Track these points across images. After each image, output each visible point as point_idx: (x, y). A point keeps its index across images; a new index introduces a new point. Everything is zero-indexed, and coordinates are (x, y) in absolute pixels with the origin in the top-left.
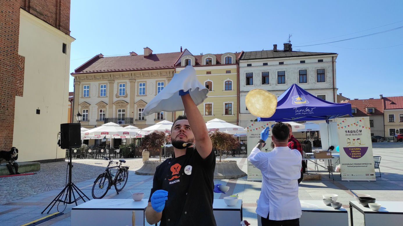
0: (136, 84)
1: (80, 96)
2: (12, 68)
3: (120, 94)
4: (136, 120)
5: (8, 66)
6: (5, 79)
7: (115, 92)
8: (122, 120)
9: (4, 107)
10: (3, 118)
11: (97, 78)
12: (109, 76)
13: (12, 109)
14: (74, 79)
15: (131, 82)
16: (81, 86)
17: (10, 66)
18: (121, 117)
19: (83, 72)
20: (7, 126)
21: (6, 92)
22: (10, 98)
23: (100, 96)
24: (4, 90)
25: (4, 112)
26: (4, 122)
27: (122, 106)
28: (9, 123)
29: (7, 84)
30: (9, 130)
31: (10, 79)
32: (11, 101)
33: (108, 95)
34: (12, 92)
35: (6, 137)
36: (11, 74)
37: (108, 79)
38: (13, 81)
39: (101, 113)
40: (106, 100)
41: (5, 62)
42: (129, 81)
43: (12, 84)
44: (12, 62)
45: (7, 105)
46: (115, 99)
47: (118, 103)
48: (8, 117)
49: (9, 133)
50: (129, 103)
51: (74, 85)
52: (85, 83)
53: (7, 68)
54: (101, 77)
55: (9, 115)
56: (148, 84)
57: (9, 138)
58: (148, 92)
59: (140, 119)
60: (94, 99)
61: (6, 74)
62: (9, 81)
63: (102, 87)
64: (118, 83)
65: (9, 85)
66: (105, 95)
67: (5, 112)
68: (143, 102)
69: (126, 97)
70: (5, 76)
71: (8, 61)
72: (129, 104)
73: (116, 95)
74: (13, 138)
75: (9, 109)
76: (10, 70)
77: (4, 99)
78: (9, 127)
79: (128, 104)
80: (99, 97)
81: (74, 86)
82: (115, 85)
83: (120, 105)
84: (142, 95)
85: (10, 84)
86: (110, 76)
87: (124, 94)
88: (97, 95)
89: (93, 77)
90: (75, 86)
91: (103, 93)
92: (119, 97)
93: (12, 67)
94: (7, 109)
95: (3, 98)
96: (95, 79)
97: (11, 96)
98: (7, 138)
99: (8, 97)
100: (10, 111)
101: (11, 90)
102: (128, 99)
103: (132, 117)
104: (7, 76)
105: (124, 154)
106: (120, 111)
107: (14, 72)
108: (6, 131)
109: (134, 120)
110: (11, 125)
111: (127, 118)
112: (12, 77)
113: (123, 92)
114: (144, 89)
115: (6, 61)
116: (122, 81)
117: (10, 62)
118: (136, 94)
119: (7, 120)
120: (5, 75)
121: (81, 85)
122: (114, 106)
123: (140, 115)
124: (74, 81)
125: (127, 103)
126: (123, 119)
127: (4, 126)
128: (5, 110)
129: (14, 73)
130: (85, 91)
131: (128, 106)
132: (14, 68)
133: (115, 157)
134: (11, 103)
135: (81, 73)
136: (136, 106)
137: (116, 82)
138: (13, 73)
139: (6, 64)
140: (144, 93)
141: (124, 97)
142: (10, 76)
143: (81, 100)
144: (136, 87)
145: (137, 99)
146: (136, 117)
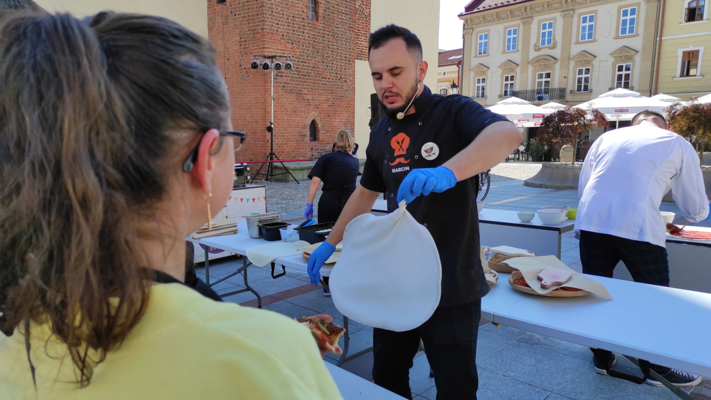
0: (575, 19)
1: (473, 54)
2: (349, 17)
3: (543, 43)
4: (571, 92)
5: (343, 15)
6: (341, 36)
7: (533, 40)
8: (544, 93)
9: (341, 78)
10: (341, 94)
11: (502, 16)
12: (523, 10)
13: (351, 81)
14: (464, 24)
15: (564, 17)
16: (474, 37)
17: (347, 14)
18: (543, 88)
19: (478, 9)
20: (346, 107)
21: (343, 55)
22: (348, 64)
23: (506, 51)
24: (340, 52)
25: (341, 85)
26: (343, 100)
27: (546, 67)
28: (349, 102)
29: (343, 42)
30: (350, 112)
31: (347, 34)
32: (349, 69)
33: (520, 47)
34: (350, 55)
35: (346, 122)
36: (349, 27)
37: (521, 17)
38: (351, 37)
39: (507, 82)
40: (516, 57)
41: (339, 9)
42: (561, 16)
43: (350, 42)
44: (349, 7)
45: (345, 75)
46: (533, 54)
47: (537, 60)
48: (347, 92)
49: (349, 117)
50: (559, 58)
51: (463, 35)
52: (480, 30)
53: (343, 17)
54: (508, 13)
55: (348, 90)
56: (599, 16)
57: (350, 124)
58: (598, 34)
59: (579, 89)
60: (496, 58)
61: (341, 27)
62: (346, 39)
63: (509, 34)
64: (539, 22)
65: (346, 45)
66: (514, 47)
67: (343, 86)
68: (588, 55)
69: (554, 47)
70: (340, 31)
71: (343, 7)
72: (559, 60)
73: (535, 46)
74: (354, 124)
75: (348, 81)
76: (346, 20)
77: (341, 66)
78: (349, 107)
79: (557, 62)
80: (504, 52)
81: (464, 38)
82: (534, 26)
83: (540, 66)
84: (587, 39)
85: (347, 42)
86: (526, 10)
87: (549, 42)
88: (501, 50)
89: (495, 16)
90: (465, 36)
91: (511, 45)
92: (539, 49)
93: (349, 15)
94: (345, 81)
95: (340, 64)
96: (499, 18)
97: (349, 61)
98: (347, 124)
99: (346, 63)
100: (349, 84)
101: (349, 52)
102: (556, 53)
103: (563, 86)
104: (343, 30)
105: (534, 155)
106: (541, 76)
107: (352, 23)
108: (346, 113)
109: (568, 91)
110: (352, 105)
111: (553, 90)
112: (350, 30)
113: (548, 39)
114: (591, 27)
115: (340, 6)
116: (546, 17)
117: (346, 8)
118: (574, 40)
119: (346, 97)
120: (340, 29)
121: (474, 33)
122: (530, 68)
123: (580, 81)
124: (464, 29)
125: (555, 59)
126: (546, 91)
127: (343, 106)
128: (343, 83)
129: (353, 25)
130: (481, 44)
131: (558, 66)
132: (352, 16)
133: (518, 159)
134: (350, 72)
135: (475, 11)
136: (572, 64)
137: (537, 19)
138: (350, 24)
139: (340, 12)
140: (590, 36)
141: (550, 48)
142: (347, 30)
143: (475, 62)
144: (575, 25)
145: (576, 50)
146: (571, 85)
